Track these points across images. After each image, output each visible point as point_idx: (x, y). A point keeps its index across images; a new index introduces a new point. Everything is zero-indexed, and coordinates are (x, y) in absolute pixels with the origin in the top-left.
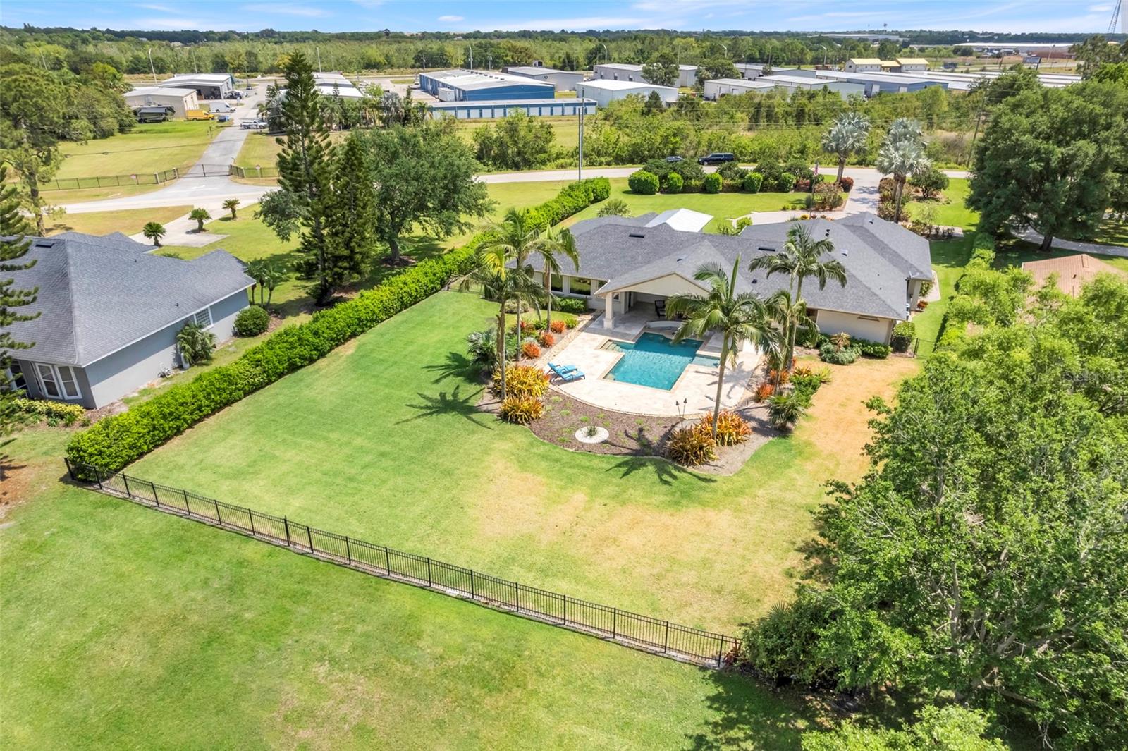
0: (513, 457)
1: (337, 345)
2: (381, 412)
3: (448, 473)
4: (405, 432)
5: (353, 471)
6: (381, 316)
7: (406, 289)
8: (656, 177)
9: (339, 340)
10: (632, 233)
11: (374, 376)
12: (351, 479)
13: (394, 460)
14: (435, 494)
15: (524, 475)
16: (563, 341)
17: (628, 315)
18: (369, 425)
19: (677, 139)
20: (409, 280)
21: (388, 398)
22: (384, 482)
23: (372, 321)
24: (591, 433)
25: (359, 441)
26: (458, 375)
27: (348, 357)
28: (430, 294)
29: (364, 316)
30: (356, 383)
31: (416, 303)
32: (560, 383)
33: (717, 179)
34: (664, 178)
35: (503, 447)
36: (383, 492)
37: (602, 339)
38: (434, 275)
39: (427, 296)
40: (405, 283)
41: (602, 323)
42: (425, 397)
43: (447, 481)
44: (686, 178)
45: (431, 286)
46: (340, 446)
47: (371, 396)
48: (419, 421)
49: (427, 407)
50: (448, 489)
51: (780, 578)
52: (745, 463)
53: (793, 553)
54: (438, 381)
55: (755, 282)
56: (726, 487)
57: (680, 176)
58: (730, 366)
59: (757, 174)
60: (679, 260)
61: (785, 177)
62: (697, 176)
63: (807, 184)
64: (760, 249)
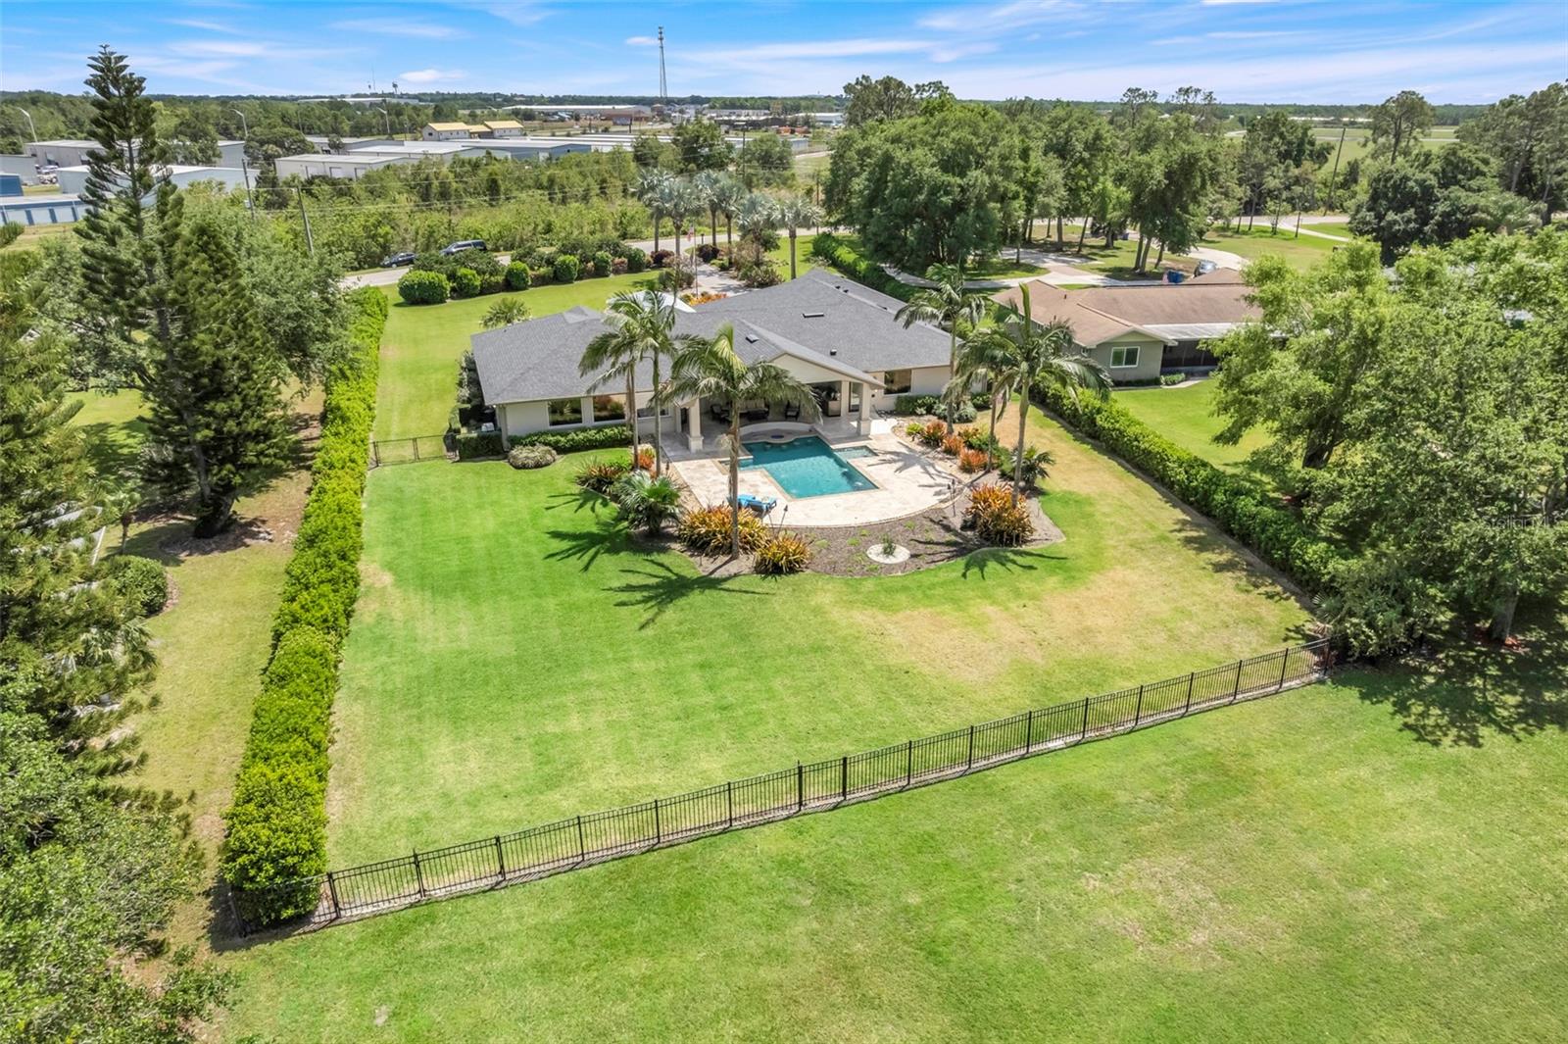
0: (857, 604)
3: (821, 649)
8: (444, 276)
11: (494, 592)
24: (889, 551)
33: (525, 269)
34: (452, 277)
35: (825, 600)
36: (790, 700)
43: (837, 657)
44: (482, 274)
51: (1243, 596)
52: (1056, 525)
53: (1217, 576)
54: (586, 568)
55: (833, 354)
56: (1080, 549)
57: (474, 272)
58: (887, 450)
59: (569, 257)
60: (752, 341)
61: (602, 257)
62: (495, 270)
63: (620, 264)
64: (805, 316)
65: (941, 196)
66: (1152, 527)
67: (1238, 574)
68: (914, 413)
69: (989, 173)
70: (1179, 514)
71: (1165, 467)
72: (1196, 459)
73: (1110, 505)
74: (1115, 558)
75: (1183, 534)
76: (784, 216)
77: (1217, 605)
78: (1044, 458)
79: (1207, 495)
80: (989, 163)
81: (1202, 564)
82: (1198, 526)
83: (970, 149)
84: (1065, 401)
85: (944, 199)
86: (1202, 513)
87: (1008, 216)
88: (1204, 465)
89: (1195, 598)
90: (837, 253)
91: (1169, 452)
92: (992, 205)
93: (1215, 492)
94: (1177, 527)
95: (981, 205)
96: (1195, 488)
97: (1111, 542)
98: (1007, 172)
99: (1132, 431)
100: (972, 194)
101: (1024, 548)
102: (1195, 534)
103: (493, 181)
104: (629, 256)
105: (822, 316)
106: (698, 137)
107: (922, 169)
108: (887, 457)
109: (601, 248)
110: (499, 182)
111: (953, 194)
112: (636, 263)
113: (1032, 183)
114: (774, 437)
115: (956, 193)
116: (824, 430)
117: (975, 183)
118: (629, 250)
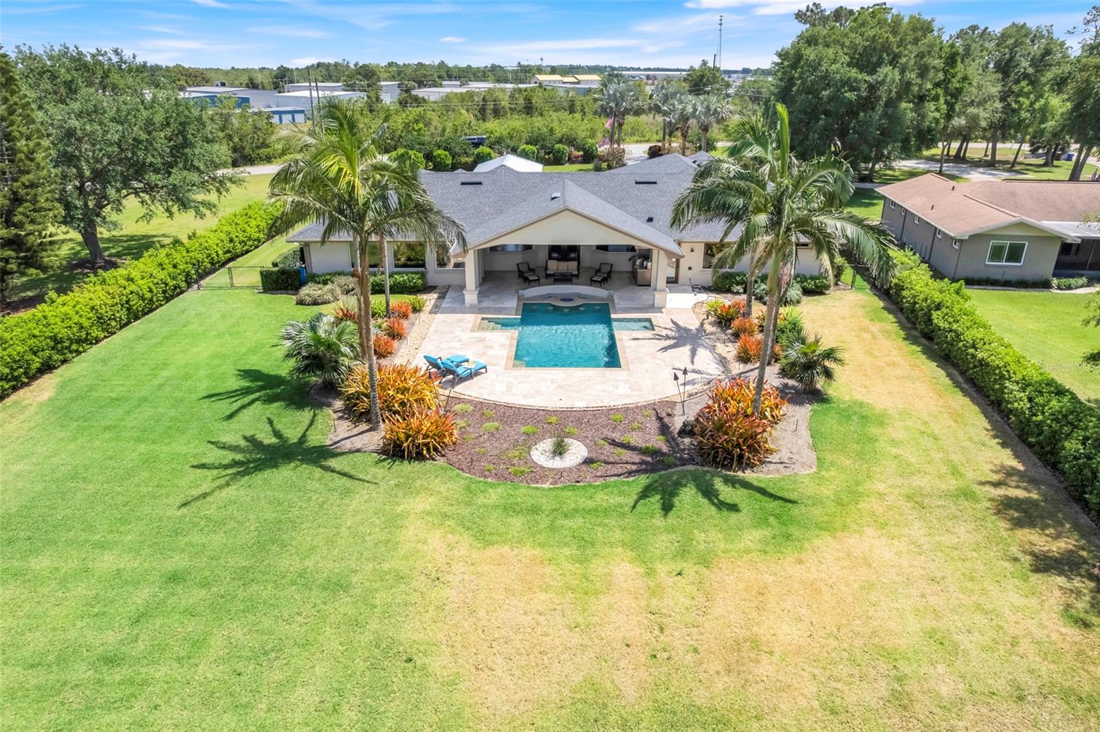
0: (451, 523)
1: (15, 389)
2: (144, 490)
3: (337, 586)
4: (208, 519)
5: (111, 637)
6: (96, 332)
7: (133, 287)
8: (421, 155)
9: (16, 379)
10: (464, 180)
11: (107, 428)
12: (111, 660)
13: (205, 585)
14: (331, 640)
15: (492, 551)
16: (417, 328)
18: (124, 521)
19: (421, 125)
20: (135, 274)
21: (149, 462)
22: (198, 644)
23: (79, 341)
24: (559, 450)
25: (107, 562)
27: (41, 405)
28: (172, 297)
29: (63, 333)
30: (72, 446)
31: (151, 310)
32: (453, 384)
34: (429, 156)
35: (420, 508)
36: (206, 670)
37: (471, 318)
38: (175, 266)
39: (168, 300)
40: (130, 279)
41: (461, 300)
42: (224, 447)
43: (344, 606)
44: (453, 156)
45: (172, 283)
46: (63, 582)
47: (112, 463)
48: (231, 492)
49: (235, 463)
50: (356, 623)
51: (1073, 633)
52: (814, 447)
53: (1035, 578)
54: (231, 416)
55: (650, 220)
56: (827, 491)
57: (447, 153)
58: (671, 325)
59: (530, 147)
60: (553, 199)
61: (559, 149)
62: (466, 153)
63: (578, 157)
64: (637, 183)
65: (846, 92)
66: (955, 472)
67: (1077, 583)
68: (729, 291)
69: (902, 71)
70: (1007, 458)
71: (1003, 387)
72: (1050, 383)
73: (907, 428)
74: (873, 514)
75: (1001, 491)
77: (1015, 642)
78: (829, 354)
79: (1055, 439)
80: (904, 60)
81: (1015, 550)
82: (1033, 482)
83: (886, 47)
84: (905, 293)
85: (848, 95)
86: (1046, 463)
87: (921, 117)
88: (1060, 392)
89: (978, 618)
91: (1012, 367)
92: (904, 105)
93: (1068, 436)
94: (995, 478)
95: (891, 104)
96: (1039, 425)
97: (881, 487)
98: (924, 71)
99: (970, 335)
100: (883, 93)
101: (748, 475)
102: (1021, 494)
103: (528, 100)
104: (584, 150)
105: (655, 183)
106: (702, 77)
107: (831, 66)
108: (664, 333)
109: (560, 142)
110: (534, 101)
111: (860, 90)
112: (588, 156)
113: (957, 89)
114: (563, 300)
115: (862, 89)
116: (620, 298)
117: (884, 80)
118: (584, 145)
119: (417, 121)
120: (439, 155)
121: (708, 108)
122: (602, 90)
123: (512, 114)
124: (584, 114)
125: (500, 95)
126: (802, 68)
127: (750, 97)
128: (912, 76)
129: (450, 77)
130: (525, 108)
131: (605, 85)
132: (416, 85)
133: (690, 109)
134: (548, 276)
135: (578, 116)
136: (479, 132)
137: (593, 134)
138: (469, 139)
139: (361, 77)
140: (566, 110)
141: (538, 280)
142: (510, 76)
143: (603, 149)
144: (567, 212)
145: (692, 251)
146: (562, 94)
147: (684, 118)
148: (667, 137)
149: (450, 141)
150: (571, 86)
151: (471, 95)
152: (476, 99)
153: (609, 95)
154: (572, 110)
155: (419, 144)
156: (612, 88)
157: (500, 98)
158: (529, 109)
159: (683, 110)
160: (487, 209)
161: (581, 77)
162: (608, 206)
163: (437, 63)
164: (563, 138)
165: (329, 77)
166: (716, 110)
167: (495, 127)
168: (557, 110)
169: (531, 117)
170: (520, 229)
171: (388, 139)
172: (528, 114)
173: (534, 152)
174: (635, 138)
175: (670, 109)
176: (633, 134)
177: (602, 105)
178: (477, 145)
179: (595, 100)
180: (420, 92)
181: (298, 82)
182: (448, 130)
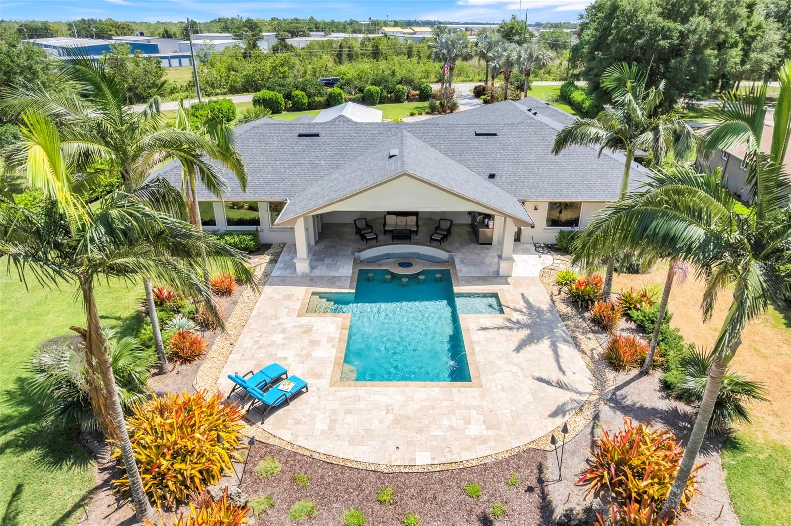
8: (280, 96)
10: (301, 132)
16: (237, 310)
17: (321, 246)
19: (286, 68)
26: (23, 445)
33: (340, 94)
34: (288, 96)
37: (301, 293)
41: (293, 267)
44: (310, 96)
55: (492, 176)
57: (303, 93)
58: (521, 305)
59: (374, 88)
60: (390, 157)
61: (399, 89)
62: (320, 93)
63: (415, 95)
64: (477, 135)
65: (659, 40)
69: (713, 20)
76: (520, 57)
80: (714, 10)
85: (661, 43)
87: (723, 62)
90: (573, 95)
92: (709, 51)
95: (698, 49)
98: (732, 19)
100: (693, 39)
103: (376, 47)
104: (420, 89)
105: (495, 135)
106: (512, 28)
107: (646, 16)
108: (516, 316)
109: (400, 83)
110: (380, 48)
111: (672, 39)
112: (424, 95)
113: (751, 36)
114: (402, 265)
115: (675, 38)
116: (462, 262)
117: (696, 29)
118: (420, 86)
119: (282, 65)
120: (297, 95)
121: (531, 55)
122: (436, 39)
123: (362, 58)
124: (420, 58)
125: (354, 44)
126: (618, 19)
127: (549, 44)
128: (721, 24)
129: (318, 29)
130: (372, 53)
131: (438, 35)
132: (290, 35)
133: (514, 56)
134: (386, 232)
135: (415, 59)
136: (335, 73)
137: (427, 74)
138: (325, 80)
139: (246, 29)
140: (405, 55)
141: (376, 238)
142: (363, 28)
143: (436, 88)
144: (406, 177)
145: (536, 209)
146: (402, 42)
147: (509, 64)
148: (490, 78)
149: (306, 82)
150: (409, 35)
151: (330, 43)
152: (334, 46)
153: (442, 43)
154: (410, 55)
155: (280, 86)
156: (444, 37)
157: (354, 45)
158: (376, 54)
159: (509, 56)
160: (323, 163)
161: (416, 29)
162: (449, 161)
163: (308, 19)
164: (402, 79)
165: (226, 29)
166: (538, 57)
167: (348, 69)
168: (398, 55)
169: (377, 61)
170: (354, 195)
171: (258, 80)
172: (375, 58)
173: (378, 93)
174: (461, 78)
175: (494, 55)
176: (459, 75)
177: (436, 52)
178: (330, 84)
179: (429, 47)
180: (290, 41)
181: (202, 33)
182: (308, 72)
